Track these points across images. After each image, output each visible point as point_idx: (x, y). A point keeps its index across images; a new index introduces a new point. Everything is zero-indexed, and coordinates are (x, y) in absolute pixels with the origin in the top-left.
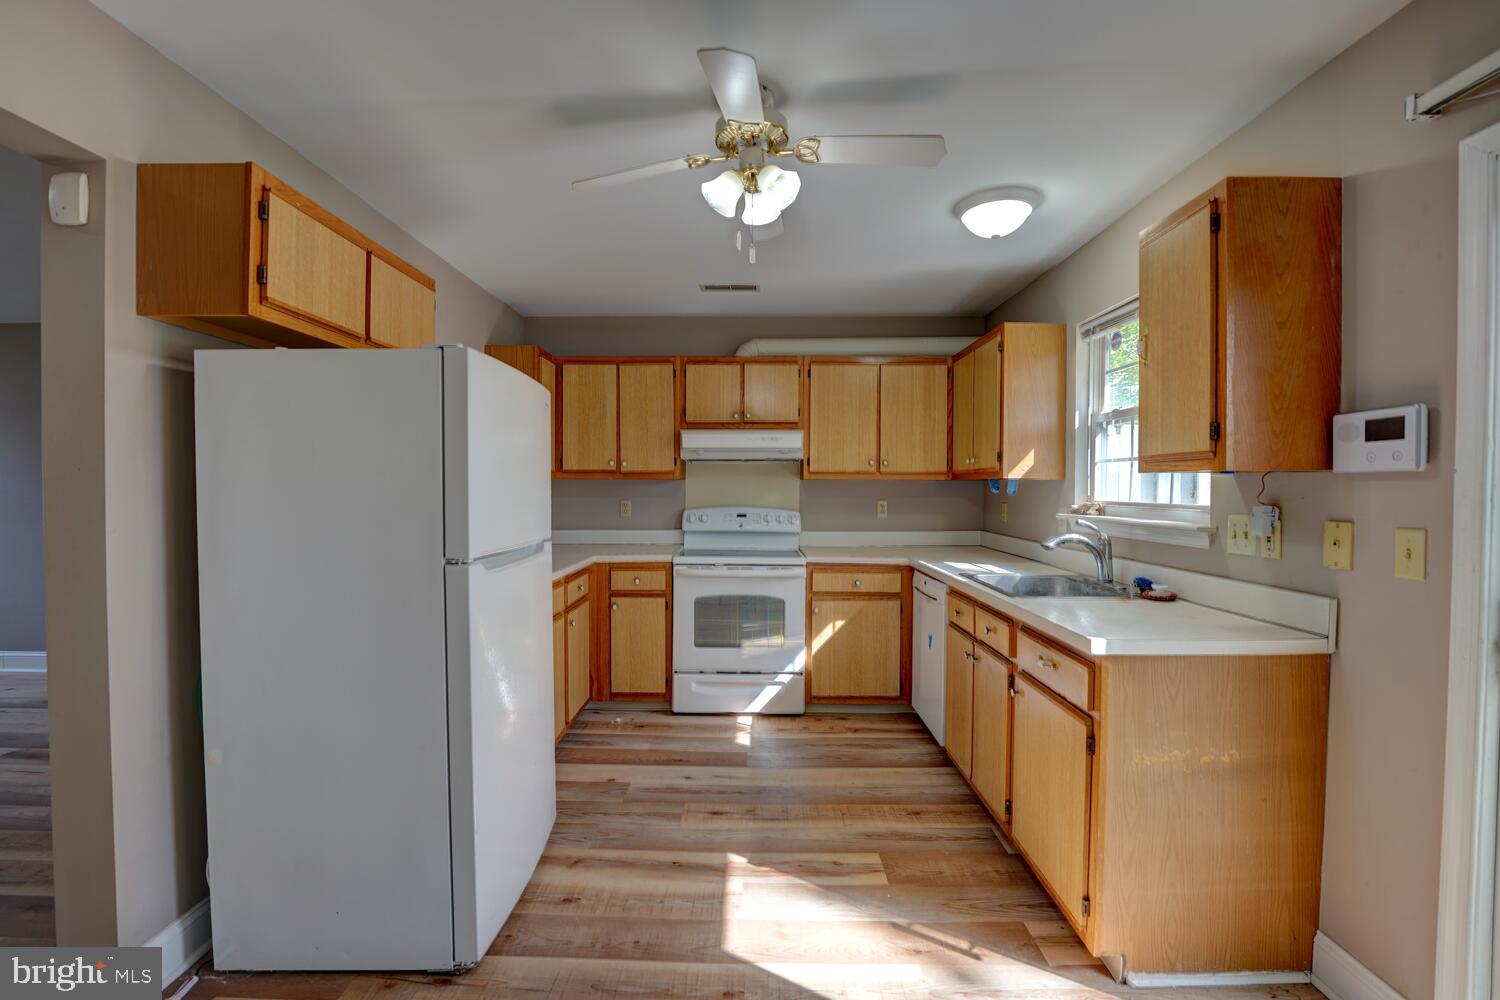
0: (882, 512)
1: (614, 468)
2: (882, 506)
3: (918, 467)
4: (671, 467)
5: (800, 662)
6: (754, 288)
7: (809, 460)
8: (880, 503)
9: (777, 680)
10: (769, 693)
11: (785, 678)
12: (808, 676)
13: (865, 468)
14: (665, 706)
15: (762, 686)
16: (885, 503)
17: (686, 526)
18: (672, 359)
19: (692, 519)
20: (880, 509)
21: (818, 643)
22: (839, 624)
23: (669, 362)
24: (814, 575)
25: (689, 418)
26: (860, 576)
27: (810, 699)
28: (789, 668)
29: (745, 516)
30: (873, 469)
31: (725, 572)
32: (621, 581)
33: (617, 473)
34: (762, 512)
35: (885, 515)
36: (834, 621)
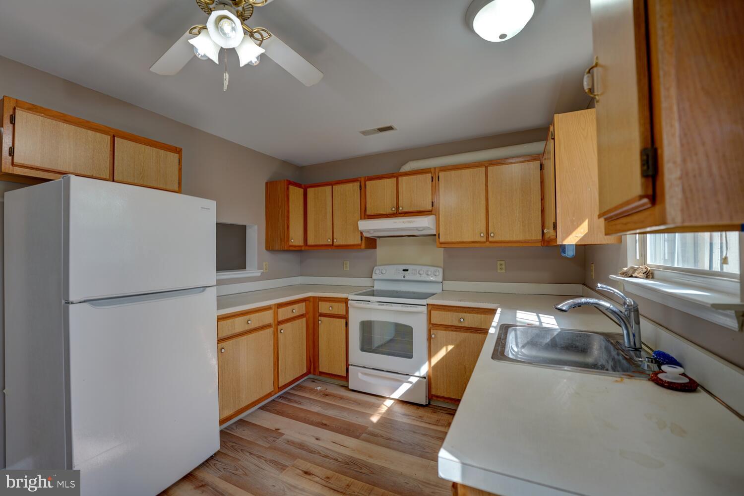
0: (501, 269)
1: (331, 243)
2: (501, 265)
3: (518, 236)
4: (360, 243)
5: (424, 370)
6: (390, 128)
7: (439, 234)
8: (499, 262)
9: (409, 380)
10: (405, 388)
11: (414, 380)
12: (428, 381)
13: (478, 239)
14: (344, 383)
15: (401, 382)
16: (503, 262)
17: (374, 276)
18: (360, 179)
19: (377, 272)
20: (499, 267)
21: (435, 360)
22: (450, 347)
23: (358, 181)
24: (432, 312)
25: (368, 213)
26: (464, 315)
27: (431, 397)
28: (417, 374)
29: (407, 270)
30: (484, 239)
31: (377, 306)
32: (324, 308)
33: (331, 246)
34: (418, 268)
35: (503, 271)
36: (447, 345)
